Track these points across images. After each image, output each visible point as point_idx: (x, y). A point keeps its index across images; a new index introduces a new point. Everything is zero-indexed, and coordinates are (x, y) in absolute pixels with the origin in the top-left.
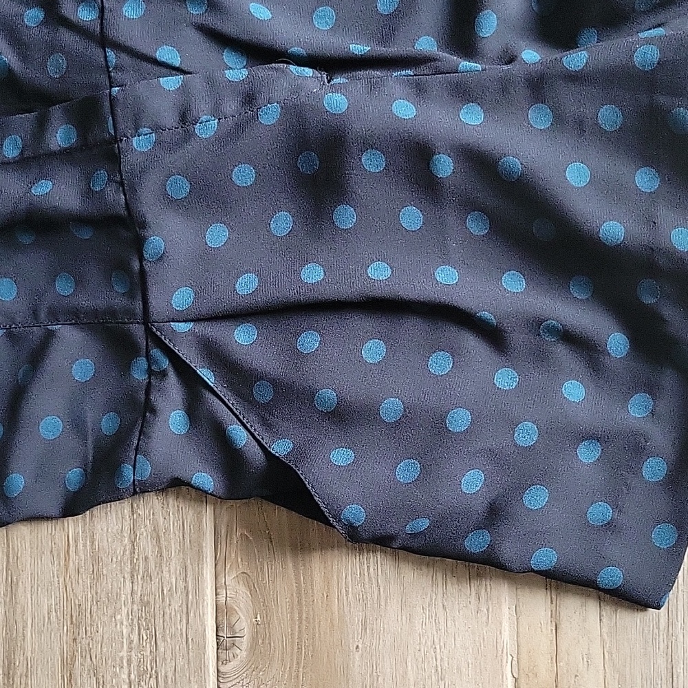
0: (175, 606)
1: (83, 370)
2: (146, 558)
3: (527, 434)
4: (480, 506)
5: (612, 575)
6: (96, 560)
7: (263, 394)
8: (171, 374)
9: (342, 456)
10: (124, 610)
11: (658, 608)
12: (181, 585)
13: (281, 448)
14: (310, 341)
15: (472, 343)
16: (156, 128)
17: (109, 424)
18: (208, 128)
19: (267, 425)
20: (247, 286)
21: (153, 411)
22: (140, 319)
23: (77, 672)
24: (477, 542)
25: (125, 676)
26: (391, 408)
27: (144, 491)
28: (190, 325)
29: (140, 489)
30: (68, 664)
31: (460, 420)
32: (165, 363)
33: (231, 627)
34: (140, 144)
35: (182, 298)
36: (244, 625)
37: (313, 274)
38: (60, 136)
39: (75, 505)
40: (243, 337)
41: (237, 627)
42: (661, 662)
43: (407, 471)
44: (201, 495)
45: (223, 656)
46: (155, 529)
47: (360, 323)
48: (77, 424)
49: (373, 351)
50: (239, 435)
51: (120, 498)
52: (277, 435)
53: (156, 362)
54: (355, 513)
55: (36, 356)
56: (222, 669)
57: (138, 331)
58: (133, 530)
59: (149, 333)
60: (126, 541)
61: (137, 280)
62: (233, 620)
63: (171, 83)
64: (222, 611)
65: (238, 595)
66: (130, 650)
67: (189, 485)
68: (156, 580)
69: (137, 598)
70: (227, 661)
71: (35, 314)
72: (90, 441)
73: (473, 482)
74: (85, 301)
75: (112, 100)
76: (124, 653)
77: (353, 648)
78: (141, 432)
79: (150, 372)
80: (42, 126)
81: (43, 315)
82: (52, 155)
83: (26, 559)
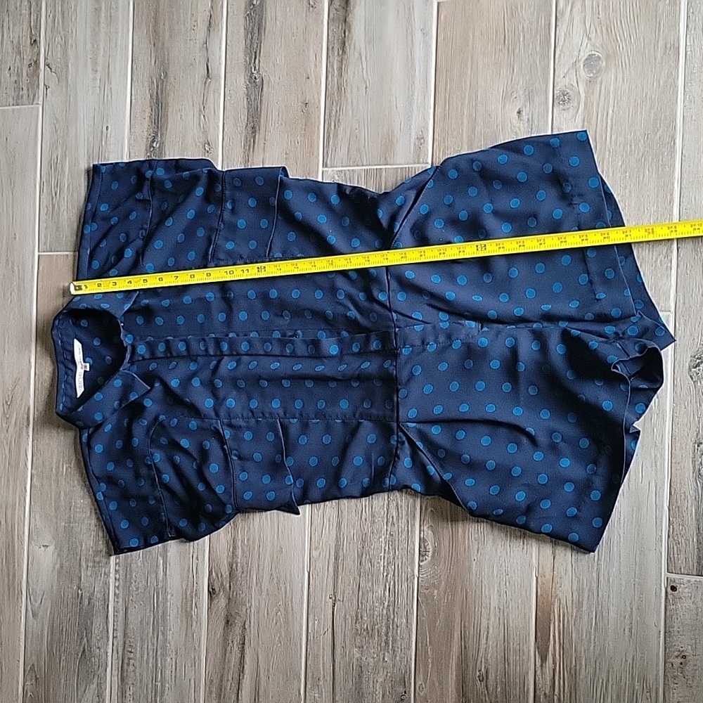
0: (403, 537)
1: (372, 438)
2: (393, 517)
3: (543, 479)
4: (524, 506)
5: (574, 536)
6: (373, 516)
7: (442, 454)
8: (406, 443)
9: (469, 482)
10: (383, 537)
11: (594, 552)
12: (406, 528)
13: (447, 477)
14: (461, 435)
15: (525, 440)
16: (412, 346)
17: (380, 461)
18: (432, 347)
19: (442, 467)
20: (438, 410)
21: (399, 458)
22: (395, 420)
23: (363, 560)
24: (521, 520)
25: (382, 563)
26: (491, 464)
27: (393, 490)
28: (415, 424)
29: (392, 489)
30: (360, 556)
31: (517, 471)
32: (404, 439)
33: (425, 548)
34: (405, 352)
35: (412, 413)
36: (430, 548)
37: (464, 408)
38: (374, 345)
39: (366, 493)
40: (435, 431)
41: (427, 548)
42: (595, 574)
43: (494, 490)
44: (415, 493)
45: (421, 559)
46: (397, 505)
47: (482, 429)
48: (368, 460)
49: (486, 441)
50: (431, 470)
51: (383, 492)
52: (446, 471)
53: (401, 438)
54: (473, 504)
55: (354, 432)
56: (421, 564)
57: (395, 425)
58: (388, 505)
59: (398, 426)
60: (385, 509)
61: (395, 404)
62: (426, 544)
63: (418, 328)
64: (422, 541)
65: (429, 534)
66: (385, 553)
67: (410, 488)
68: (396, 526)
69: (388, 533)
70: (422, 561)
71: (354, 415)
72: (373, 467)
73: (520, 496)
74: (374, 412)
75: (396, 334)
76: (382, 554)
77: (473, 560)
78: (393, 465)
79: (398, 441)
80: (368, 340)
81: (357, 416)
82: (371, 352)
83: (345, 513)
